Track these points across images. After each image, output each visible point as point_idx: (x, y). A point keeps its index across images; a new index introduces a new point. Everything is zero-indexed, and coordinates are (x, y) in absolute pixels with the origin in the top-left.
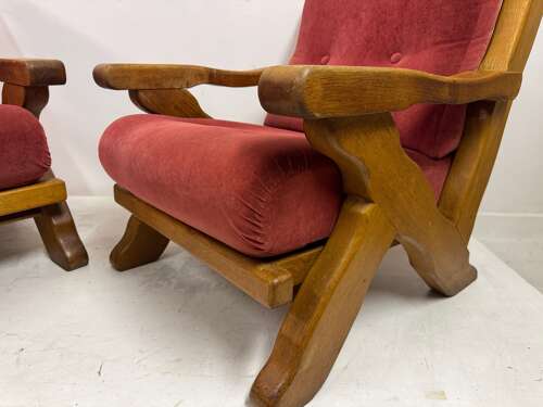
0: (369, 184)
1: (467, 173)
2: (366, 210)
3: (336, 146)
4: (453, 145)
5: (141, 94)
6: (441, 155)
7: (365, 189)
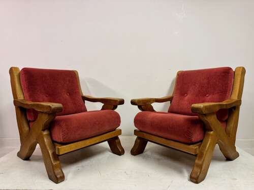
0: (212, 127)
1: (232, 125)
2: (212, 132)
3: (206, 119)
4: (227, 117)
5: (142, 107)
6: (224, 120)
7: (211, 128)
